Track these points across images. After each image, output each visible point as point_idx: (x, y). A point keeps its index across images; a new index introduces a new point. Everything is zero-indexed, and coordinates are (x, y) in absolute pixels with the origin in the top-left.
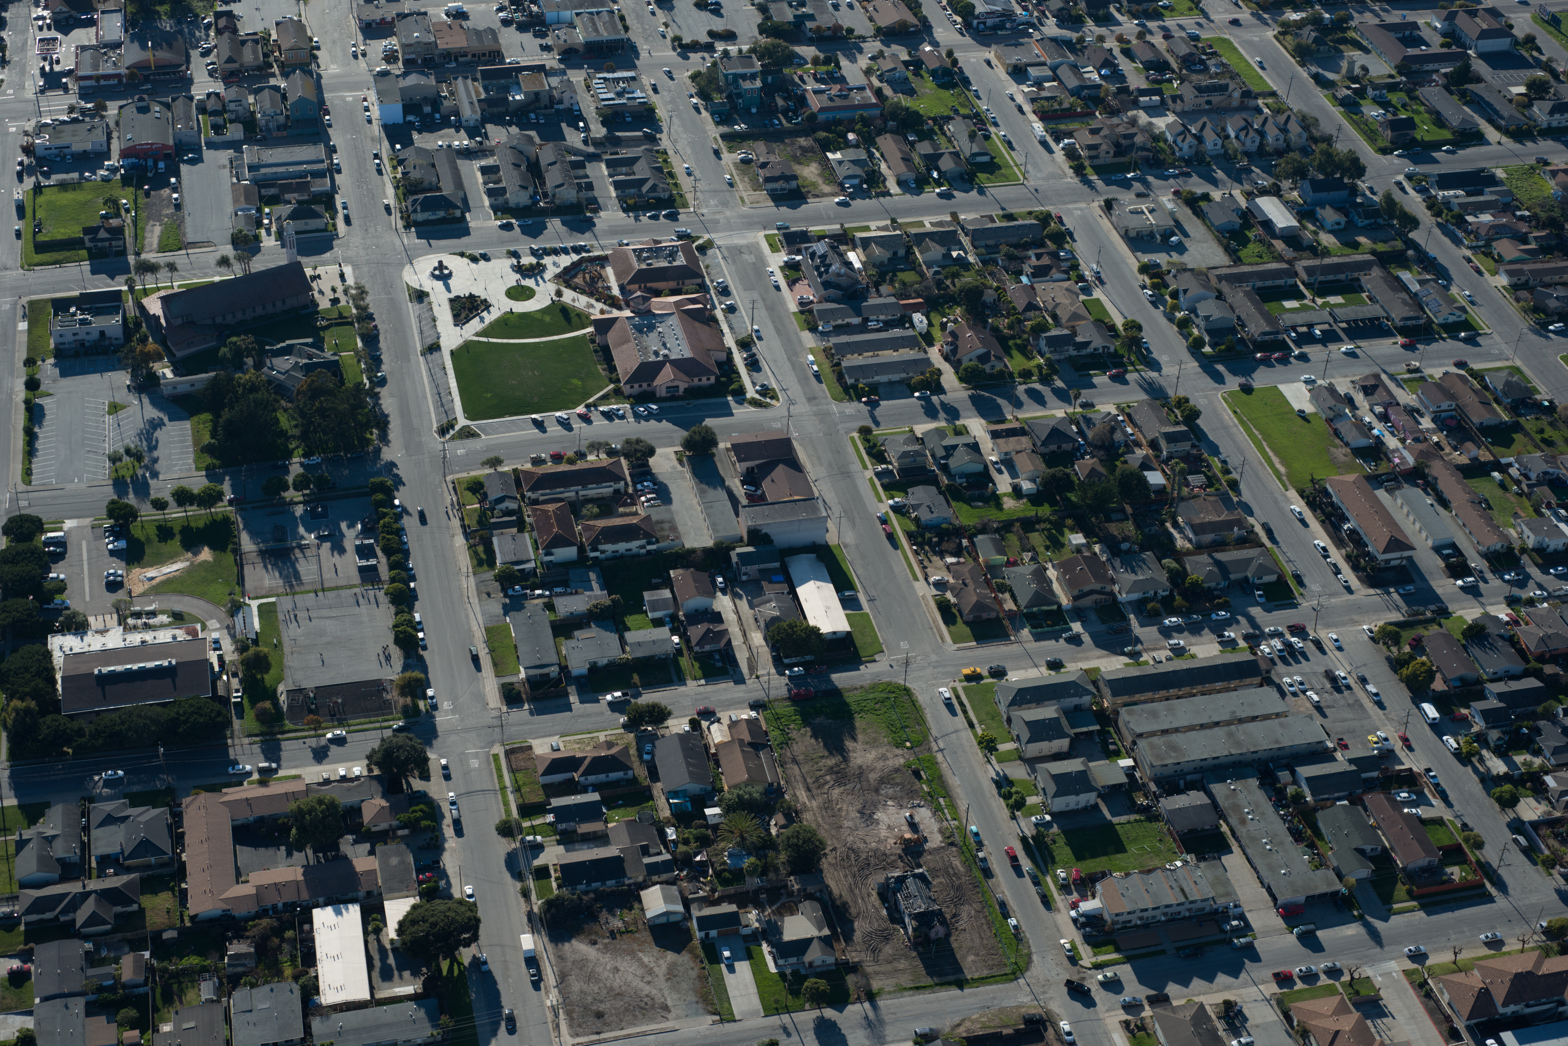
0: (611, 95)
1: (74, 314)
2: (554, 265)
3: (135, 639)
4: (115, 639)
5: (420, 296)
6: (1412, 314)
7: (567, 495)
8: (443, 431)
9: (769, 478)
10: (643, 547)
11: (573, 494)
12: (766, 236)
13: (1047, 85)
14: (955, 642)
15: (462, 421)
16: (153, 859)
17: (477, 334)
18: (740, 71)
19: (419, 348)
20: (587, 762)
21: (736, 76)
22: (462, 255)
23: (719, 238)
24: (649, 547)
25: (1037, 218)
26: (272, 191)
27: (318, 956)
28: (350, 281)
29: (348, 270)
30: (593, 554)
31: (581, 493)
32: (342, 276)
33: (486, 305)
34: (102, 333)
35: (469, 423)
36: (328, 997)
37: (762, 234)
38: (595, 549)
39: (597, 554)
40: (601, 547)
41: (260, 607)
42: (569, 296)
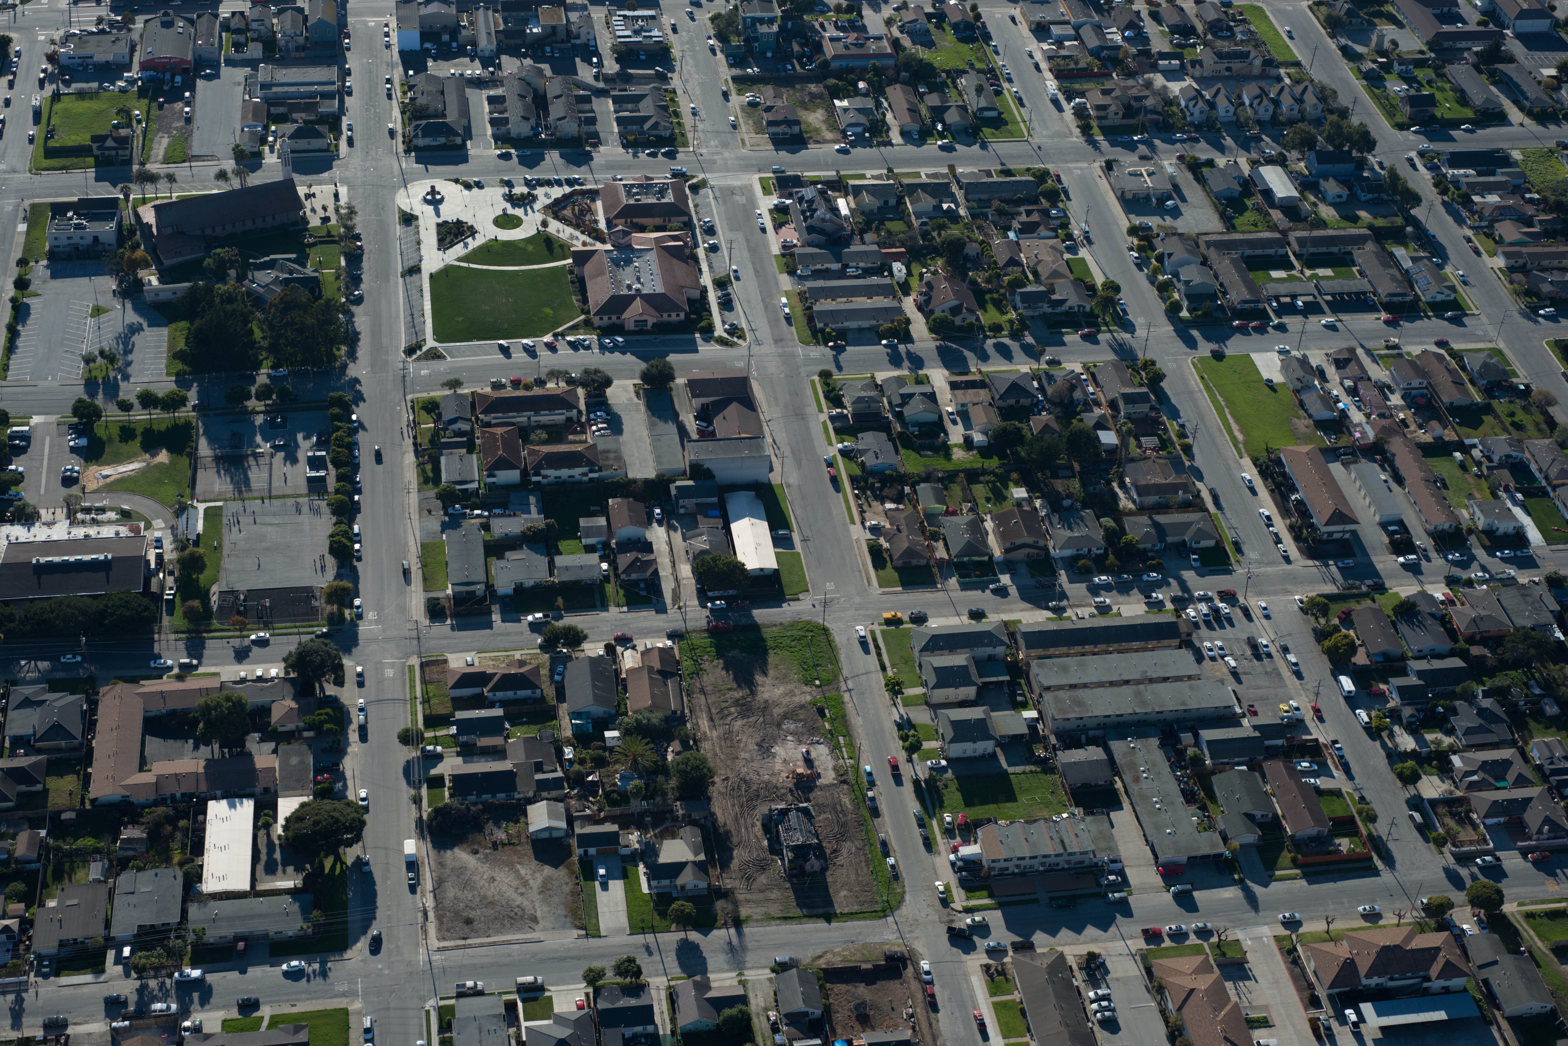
0: (628, 33)
1: (71, 219)
2: (545, 196)
3: (79, 532)
4: (60, 531)
5: (408, 219)
6: (1399, 290)
7: (518, 419)
8: (410, 351)
9: (721, 415)
10: (585, 474)
11: (524, 419)
12: (761, 179)
13: (1067, 43)
14: (881, 586)
15: (431, 342)
16: (63, 743)
17: (459, 259)
18: (759, 14)
19: (400, 270)
20: (496, 679)
21: (755, 20)
22: (457, 181)
23: (714, 179)
24: (591, 475)
25: (1034, 175)
26: (281, 110)
27: (207, 846)
28: (343, 200)
29: (343, 191)
30: (534, 479)
31: (533, 419)
32: (336, 196)
33: (472, 232)
34: (96, 238)
35: (437, 344)
36: (209, 885)
37: (757, 176)
38: (537, 474)
39: (539, 478)
40: (544, 472)
41: (206, 510)
42: (555, 227)
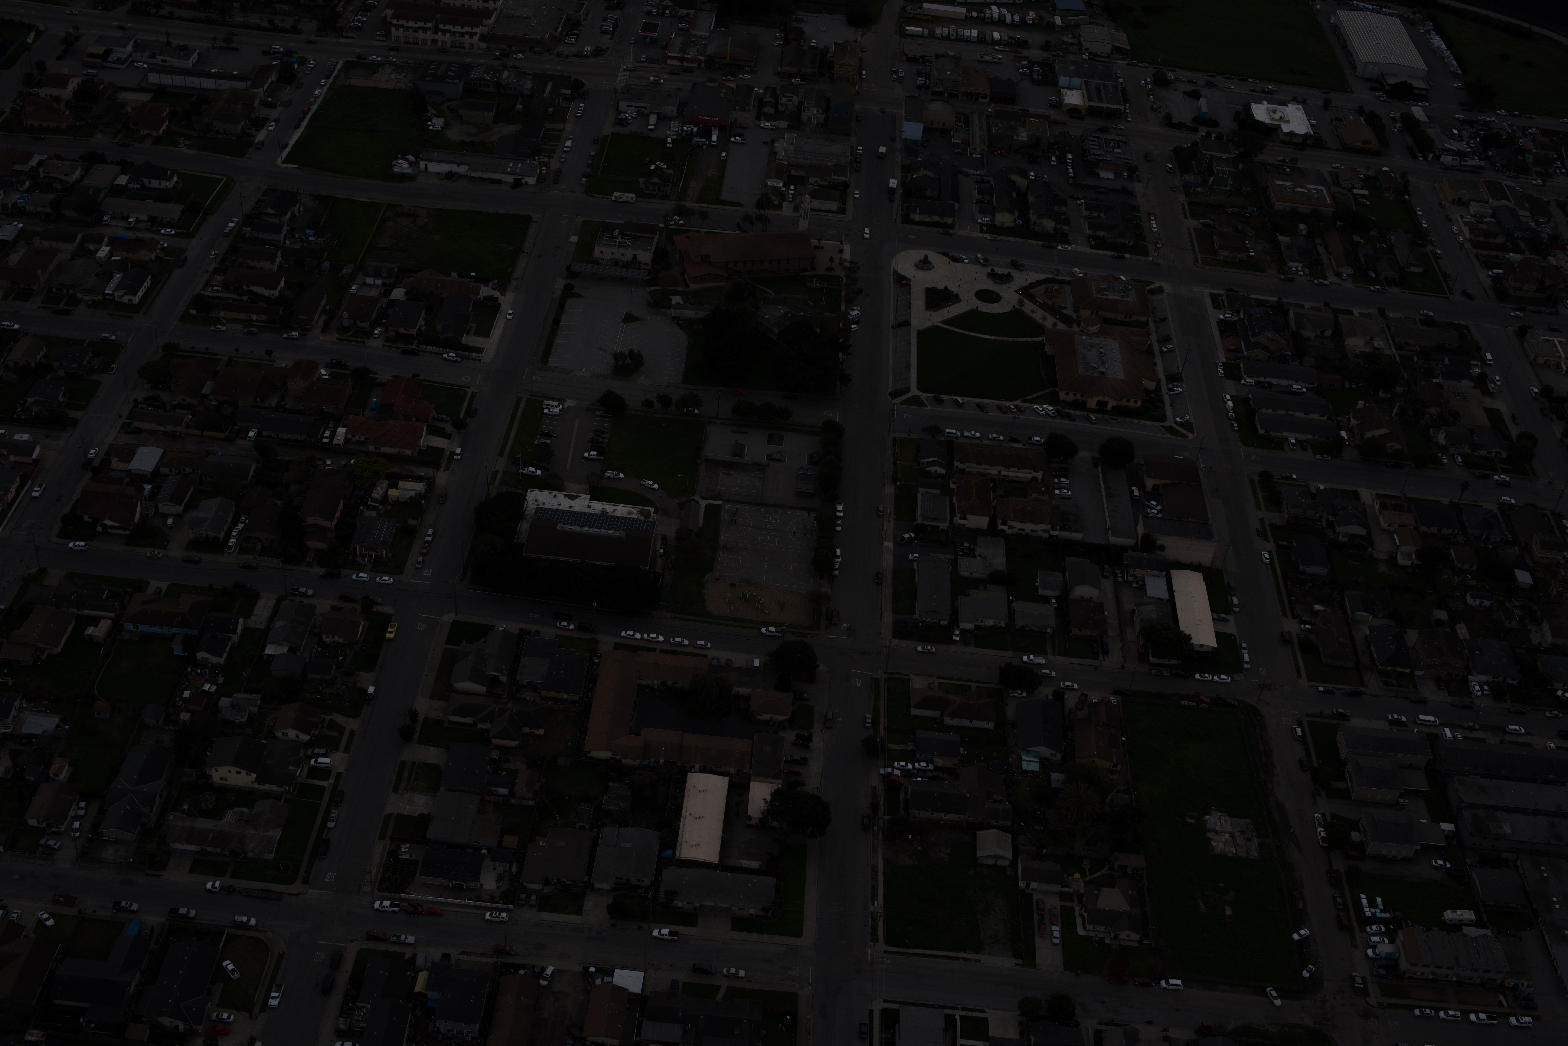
2: (1021, 279)
3: (598, 507)
4: (582, 504)
5: (902, 281)
7: (990, 472)
8: (896, 394)
10: (1047, 531)
11: (996, 472)
12: (1211, 294)
14: (1309, 680)
15: (914, 391)
17: (944, 322)
18: (1217, 153)
19: (891, 322)
20: (955, 705)
21: (1213, 157)
22: (945, 254)
23: (1169, 287)
25: (1456, 329)
26: (800, 173)
27: (683, 814)
28: (847, 255)
29: (847, 248)
30: (1001, 527)
31: (1003, 473)
32: (841, 251)
33: (956, 300)
34: (635, 256)
35: (919, 393)
36: (683, 852)
37: (1207, 291)
38: (1004, 523)
40: (1010, 523)
41: (707, 506)
42: (1028, 307)
